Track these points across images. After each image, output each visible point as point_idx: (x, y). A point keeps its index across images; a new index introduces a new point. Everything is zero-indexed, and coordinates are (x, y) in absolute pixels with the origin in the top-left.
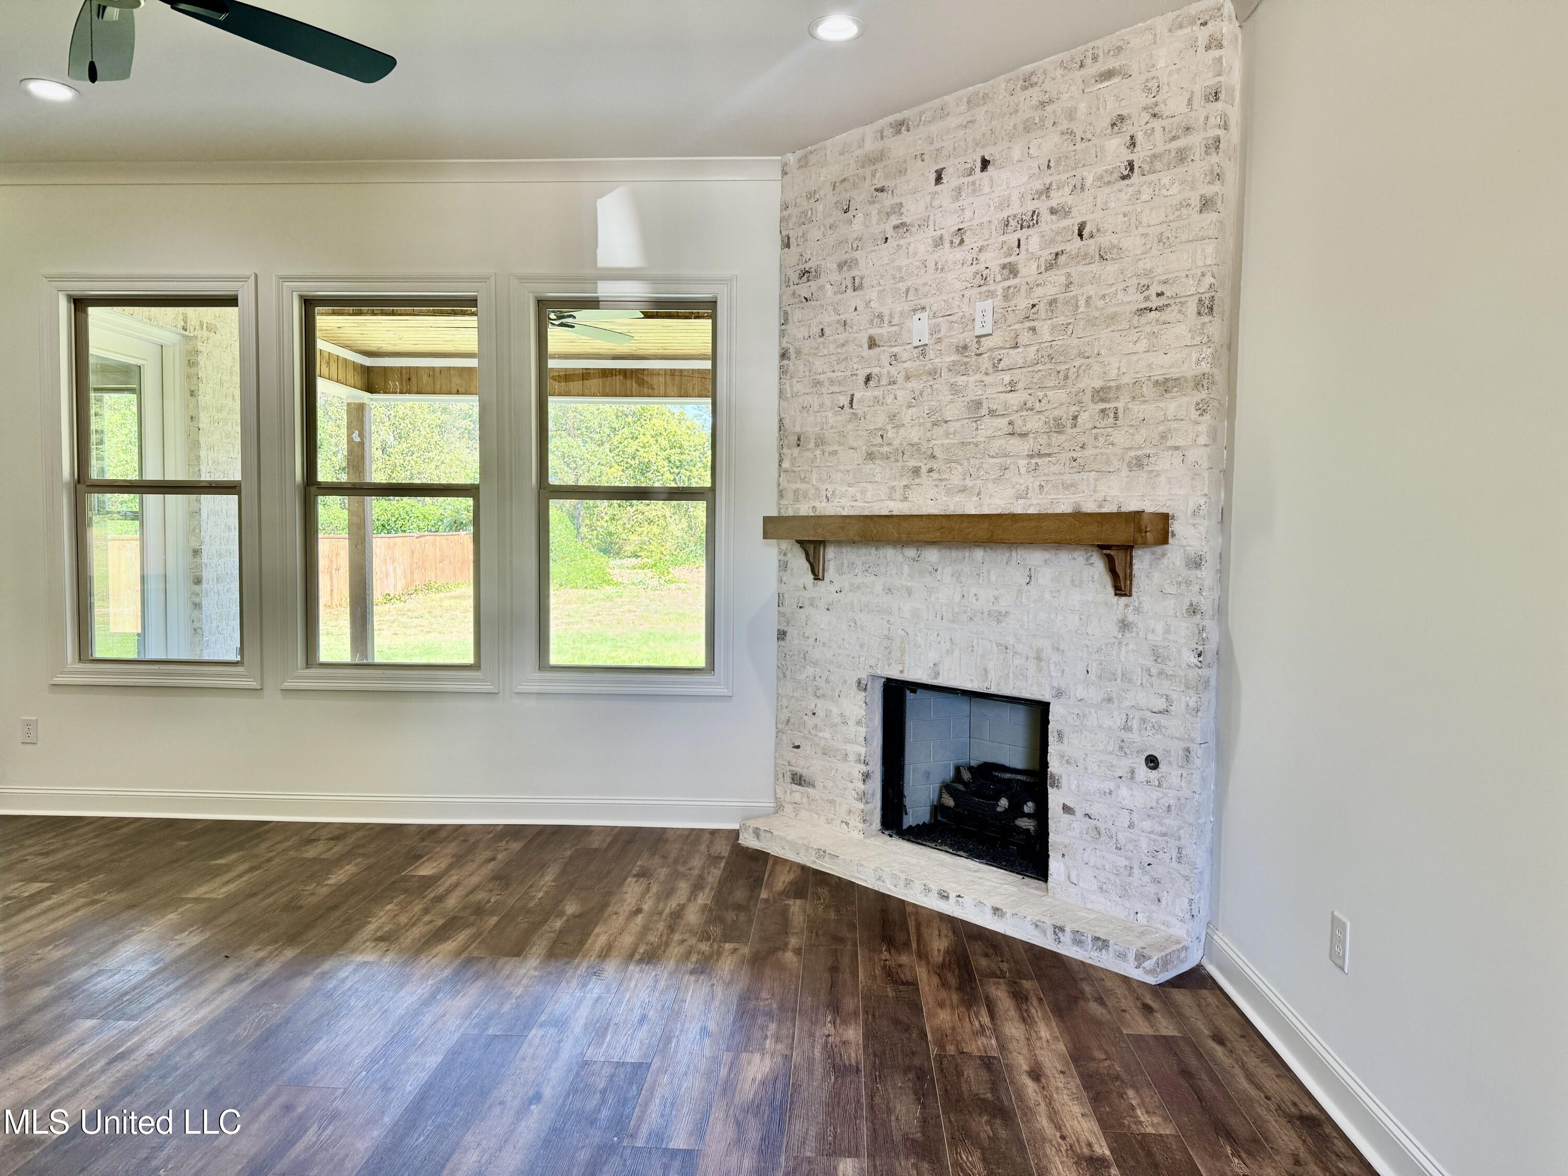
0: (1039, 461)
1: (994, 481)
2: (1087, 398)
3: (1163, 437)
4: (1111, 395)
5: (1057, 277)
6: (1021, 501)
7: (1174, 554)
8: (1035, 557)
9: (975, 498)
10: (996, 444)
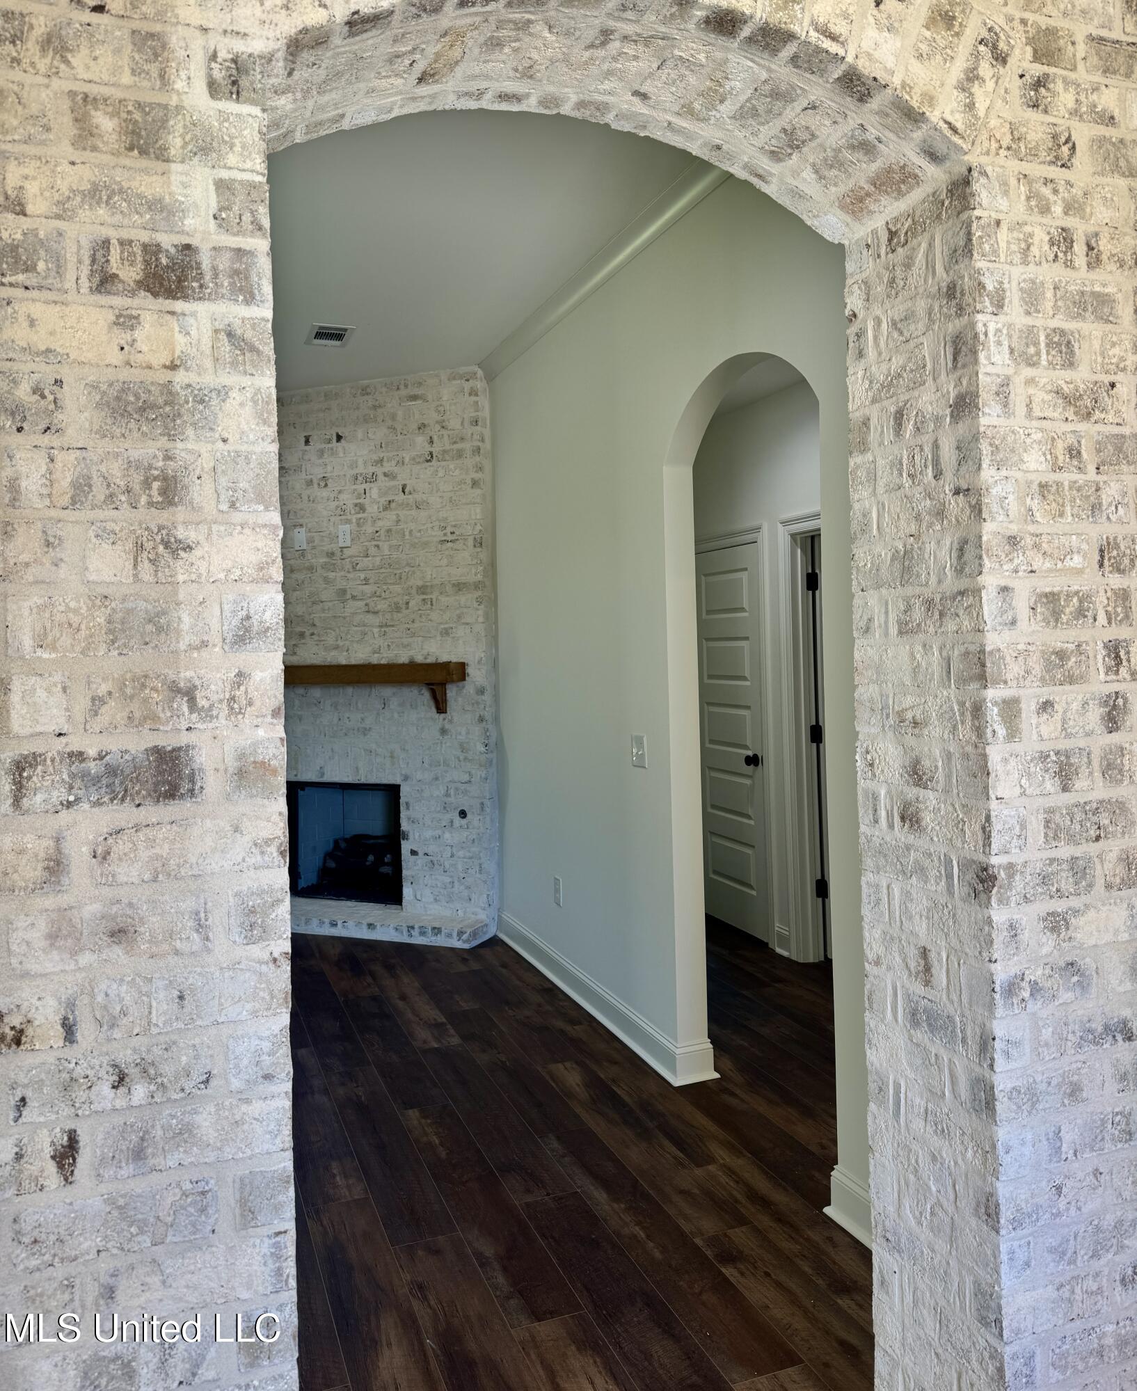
0: (387, 629)
1: (358, 642)
2: (414, 591)
3: (459, 617)
4: (429, 590)
5: (391, 516)
6: (376, 655)
7: (469, 687)
8: (387, 691)
9: (345, 653)
10: (357, 619)
